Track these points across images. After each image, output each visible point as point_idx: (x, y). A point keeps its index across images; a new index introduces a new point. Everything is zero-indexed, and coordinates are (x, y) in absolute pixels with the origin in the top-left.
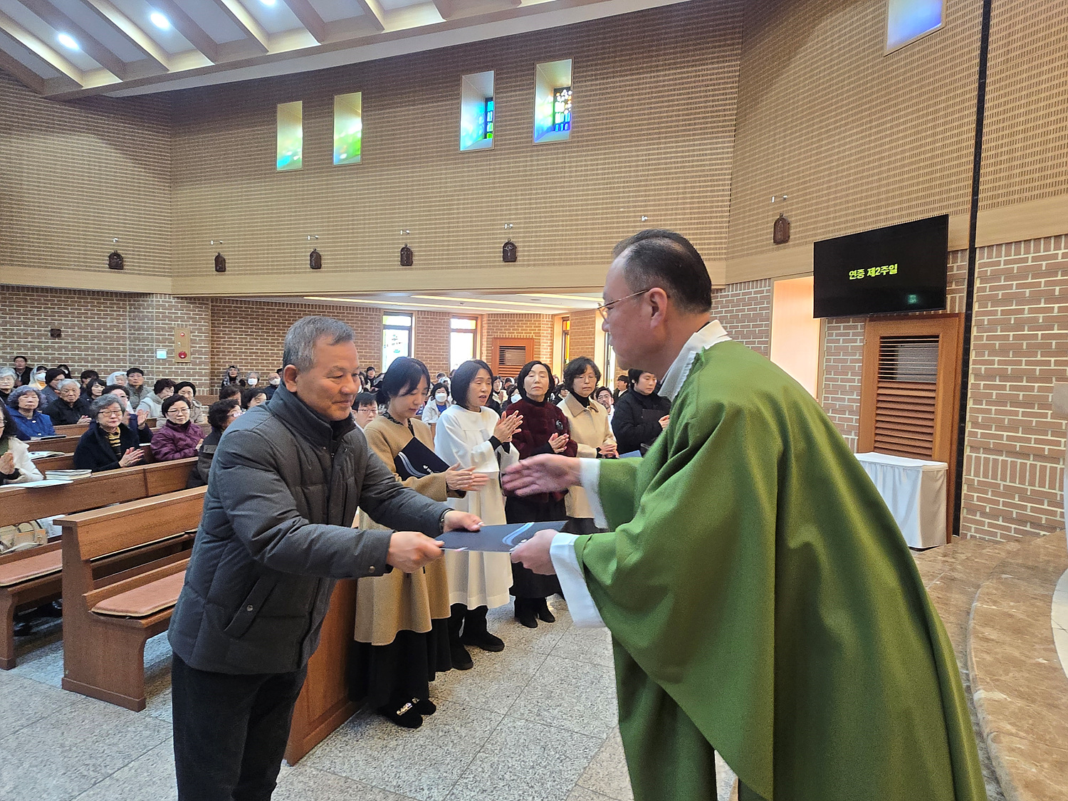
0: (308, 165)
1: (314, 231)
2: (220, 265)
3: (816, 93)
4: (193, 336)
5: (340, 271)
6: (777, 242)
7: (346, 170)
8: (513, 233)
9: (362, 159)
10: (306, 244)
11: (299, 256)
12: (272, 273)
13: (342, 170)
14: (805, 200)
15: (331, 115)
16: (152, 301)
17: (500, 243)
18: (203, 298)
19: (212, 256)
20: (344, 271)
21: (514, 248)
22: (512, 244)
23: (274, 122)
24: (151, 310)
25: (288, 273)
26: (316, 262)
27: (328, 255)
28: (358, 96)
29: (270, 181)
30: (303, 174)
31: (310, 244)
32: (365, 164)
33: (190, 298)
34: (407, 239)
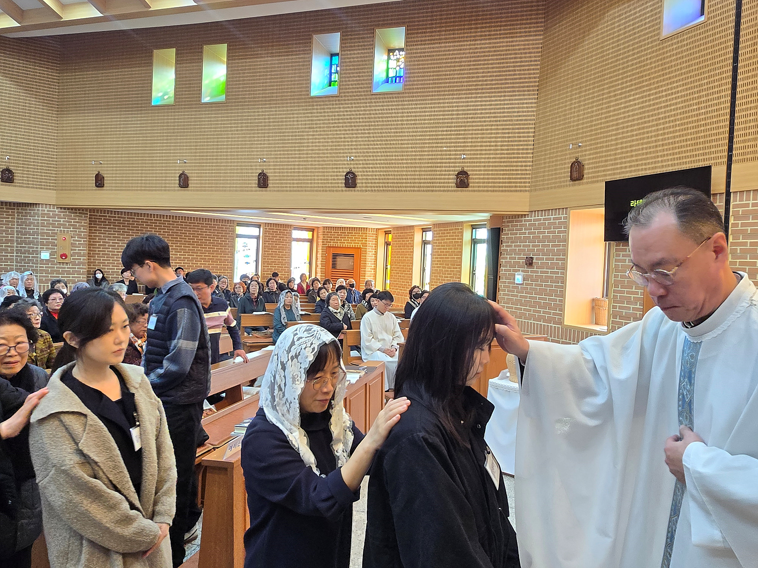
0: (179, 102)
1: (183, 156)
2: (99, 181)
3: (606, 65)
4: (73, 240)
5: (205, 191)
6: (572, 179)
7: (212, 107)
8: (354, 164)
9: (227, 99)
10: (175, 167)
11: (169, 177)
12: (144, 190)
13: (209, 107)
14: (596, 148)
15: (200, 61)
16: (38, 210)
17: (343, 172)
18: (83, 209)
19: (93, 174)
20: (209, 191)
21: (354, 176)
22: (353, 173)
23: (150, 64)
24: (36, 217)
25: (159, 190)
26: (184, 182)
27: (194, 177)
28: (224, 47)
29: (146, 113)
30: (174, 109)
31: (179, 167)
32: (229, 103)
33: (72, 209)
34: (263, 165)
